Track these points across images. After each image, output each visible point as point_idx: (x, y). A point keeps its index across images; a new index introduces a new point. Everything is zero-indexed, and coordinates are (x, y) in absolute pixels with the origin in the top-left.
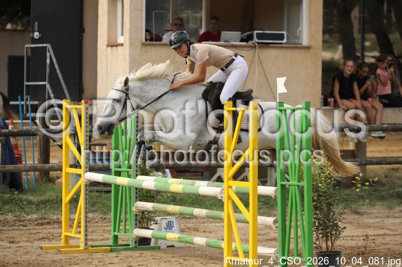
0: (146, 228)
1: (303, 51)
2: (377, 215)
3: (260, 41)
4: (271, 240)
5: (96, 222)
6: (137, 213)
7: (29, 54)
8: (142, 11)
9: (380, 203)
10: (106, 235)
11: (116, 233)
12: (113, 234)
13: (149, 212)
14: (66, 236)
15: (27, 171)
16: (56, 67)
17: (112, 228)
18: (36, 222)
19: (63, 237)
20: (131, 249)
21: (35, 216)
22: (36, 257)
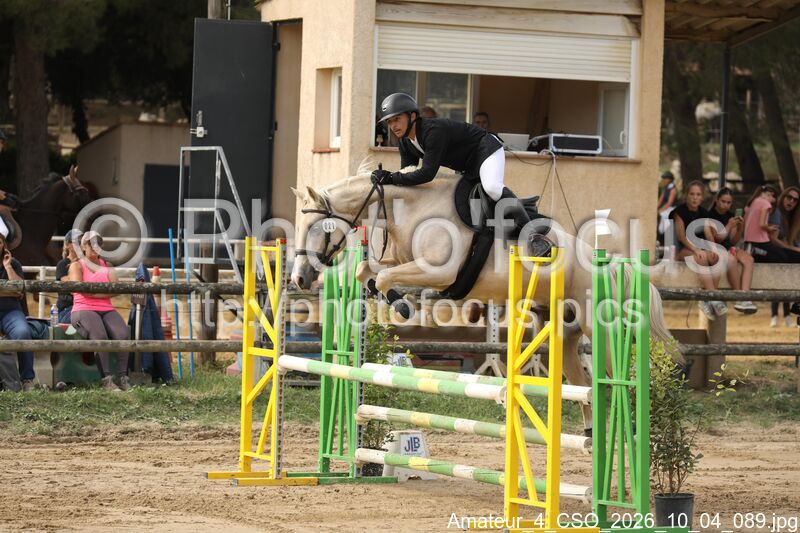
0: (374, 448)
1: (629, 168)
2: (744, 437)
3: (560, 150)
4: (576, 473)
5: (292, 436)
6: (362, 423)
7: (188, 162)
8: (371, 97)
9: (748, 417)
10: (310, 458)
11: (327, 455)
12: (321, 455)
13: (381, 422)
14: (246, 457)
15: (180, 350)
16: (231, 183)
17: (320, 446)
18: (196, 434)
19: (241, 458)
20: (352, 482)
21: (194, 424)
22: (198, 490)
